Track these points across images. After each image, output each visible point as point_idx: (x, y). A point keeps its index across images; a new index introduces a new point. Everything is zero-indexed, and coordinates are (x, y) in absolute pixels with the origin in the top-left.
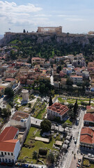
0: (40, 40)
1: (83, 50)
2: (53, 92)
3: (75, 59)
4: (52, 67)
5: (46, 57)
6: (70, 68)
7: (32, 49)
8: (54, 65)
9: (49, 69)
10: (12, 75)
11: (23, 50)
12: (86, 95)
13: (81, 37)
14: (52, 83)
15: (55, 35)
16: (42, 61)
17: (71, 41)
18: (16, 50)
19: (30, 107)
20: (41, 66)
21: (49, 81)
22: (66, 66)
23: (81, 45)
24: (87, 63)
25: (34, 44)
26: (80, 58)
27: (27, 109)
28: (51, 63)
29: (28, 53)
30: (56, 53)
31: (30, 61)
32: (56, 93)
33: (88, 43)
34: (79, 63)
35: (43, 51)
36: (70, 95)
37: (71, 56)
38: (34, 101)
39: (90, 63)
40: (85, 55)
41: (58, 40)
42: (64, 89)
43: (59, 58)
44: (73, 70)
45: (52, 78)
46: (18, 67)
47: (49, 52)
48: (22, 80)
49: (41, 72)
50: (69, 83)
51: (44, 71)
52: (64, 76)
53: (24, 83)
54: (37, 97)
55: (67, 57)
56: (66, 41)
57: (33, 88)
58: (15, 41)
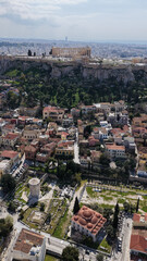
0: (56, 73)
1: (125, 91)
3: (113, 110)
4: (76, 124)
5: (65, 105)
6: (105, 128)
7: (42, 89)
8: (79, 121)
9: (71, 131)
10: (12, 143)
11: (28, 91)
12: (131, 183)
13: (122, 70)
14: (77, 160)
15: (80, 65)
16: (60, 113)
17: (106, 76)
18: (17, 91)
19: (42, 210)
20: (59, 123)
21: (72, 157)
22: (98, 125)
23: (121, 83)
24: (131, 118)
25: (45, 79)
26: (120, 110)
27: (38, 216)
28: (75, 117)
29: (36, 96)
30: (81, 96)
31: (39, 115)
32: (83, 178)
33: (132, 79)
34: (118, 118)
35: (61, 94)
37: (107, 106)
38: (49, 196)
39: (136, 120)
40: (128, 101)
41: (85, 74)
42: (96, 171)
43: (86, 108)
44: (110, 133)
45: (76, 149)
46: (21, 126)
47: (70, 95)
48: (28, 154)
49: (59, 137)
50: (104, 161)
51: (64, 136)
52: (96, 146)
53: (31, 158)
54: (53, 187)
55: (98, 106)
56: (97, 75)
57: (47, 170)
58: (15, 72)
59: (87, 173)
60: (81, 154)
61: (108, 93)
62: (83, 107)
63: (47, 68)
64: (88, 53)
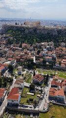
0: (27, 31)
1: (53, 38)
2: (35, 67)
3: (48, 45)
4: (34, 50)
5: (30, 43)
6: (45, 51)
7: (21, 37)
8: (36, 49)
9: (32, 52)
11: (16, 38)
12: (54, 69)
13: (52, 30)
14: (34, 61)
15: (36, 28)
16: (28, 46)
17: (46, 32)
18: (12, 38)
19: (23, 76)
20: (28, 50)
21: (33, 60)
22: (43, 50)
23: (52, 35)
24: (55, 48)
25: (22, 34)
26: (51, 45)
27: (21, 77)
28: (34, 48)
29: (19, 40)
30: (36, 40)
31: (21, 46)
32: (37, 68)
33: (57, 34)
34: (50, 48)
35: (29, 39)
36: (44, 68)
37: (46, 43)
38: (25, 72)
39: (57, 48)
40: (55, 42)
41: (38, 32)
42: (41, 65)
43: (38, 44)
44: (47, 53)
45: (34, 58)
46: (14, 50)
47: (32, 40)
48: (17, 59)
49: (28, 54)
50: (44, 62)
51: (30, 54)
52: (42, 57)
53: (18, 61)
54: (26, 70)
55: (43, 43)
56: (43, 32)
57: (24, 65)
58: (11, 31)
59: (38, 66)
60: (36, 60)
61: (47, 39)
62: (37, 44)
63: (23, 29)
64: (39, 23)
